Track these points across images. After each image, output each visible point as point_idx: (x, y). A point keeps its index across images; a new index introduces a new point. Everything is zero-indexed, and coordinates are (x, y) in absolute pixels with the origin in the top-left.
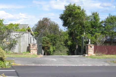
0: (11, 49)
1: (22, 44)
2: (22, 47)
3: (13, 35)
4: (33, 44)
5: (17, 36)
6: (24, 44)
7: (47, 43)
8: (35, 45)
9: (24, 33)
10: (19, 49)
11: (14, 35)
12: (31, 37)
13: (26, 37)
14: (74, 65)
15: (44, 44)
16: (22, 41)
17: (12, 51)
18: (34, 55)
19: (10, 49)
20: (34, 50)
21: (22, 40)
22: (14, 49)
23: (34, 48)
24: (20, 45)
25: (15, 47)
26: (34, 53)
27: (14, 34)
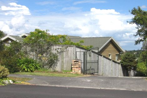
0: (52, 66)
1: (65, 60)
2: (66, 64)
3: (54, 49)
4: (75, 61)
5: (59, 50)
6: (68, 61)
7: (130, 61)
8: (78, 62)
9: (67, 47)
10: (62, 66)
11: (56, 50)
12: (76, 52)
13: (70, 52)
14: (99, 88)
15: (125, 63)
16: (65, 57)
17: (53, 69)
18: (77, 74)
19: (50, 66)
20: (77, 67)
21: (65, 55)
22: (55, 66)
23: (77, 65)
24: (62, 62)
25: (57, 64)
26: (77, 71)
27: (55, 47)
